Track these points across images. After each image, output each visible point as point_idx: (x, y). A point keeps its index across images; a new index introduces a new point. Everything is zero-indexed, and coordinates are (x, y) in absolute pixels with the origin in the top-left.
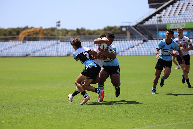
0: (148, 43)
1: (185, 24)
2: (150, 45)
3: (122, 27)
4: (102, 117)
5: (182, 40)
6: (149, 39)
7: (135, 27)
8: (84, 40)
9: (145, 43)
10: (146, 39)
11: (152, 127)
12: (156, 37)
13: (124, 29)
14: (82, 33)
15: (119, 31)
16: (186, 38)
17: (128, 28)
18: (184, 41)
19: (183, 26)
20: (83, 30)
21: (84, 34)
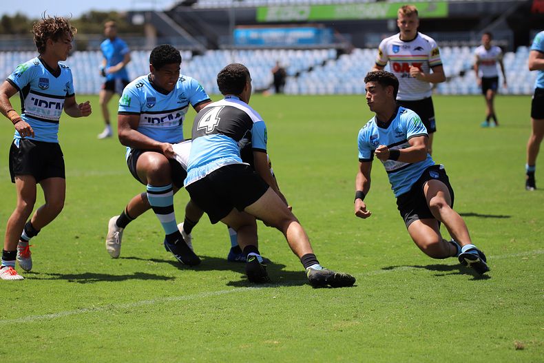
0: (205, 58)
1: (307, 9)
2: (212, 65)
3: (131, 14)
4: (75, 266)
5: (413, 45)
6: (209, 48)
7: (170, 13)
8: (25, 48)
9: (197, 58)
10: (199, 47)
11: (218, 293)
12: (227, 43)
13: (138, 20)
14: (17, 28)
15: (123, 25)
16: (428, 41)
17: (149, 16)
18: (419, 48)
19: (302, 13)
20: (20, 19)
21: (24, 32)
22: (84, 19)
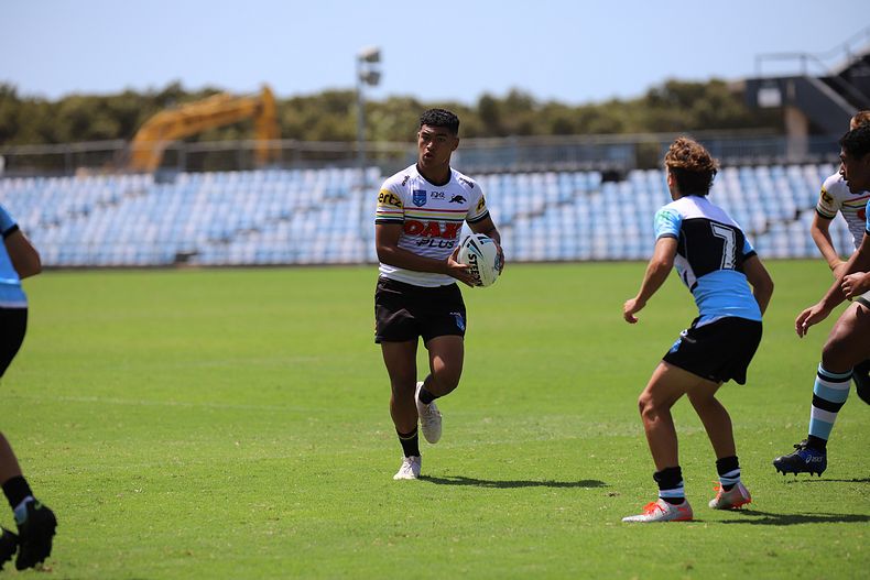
7: (838, 82)
8: (528, 167)
13: (769, 98)
14: (511, 122)
15: (737, 109)
17: (791, 90)
20: (518, 103)
21: (525, 131)
22: (653, 99)
